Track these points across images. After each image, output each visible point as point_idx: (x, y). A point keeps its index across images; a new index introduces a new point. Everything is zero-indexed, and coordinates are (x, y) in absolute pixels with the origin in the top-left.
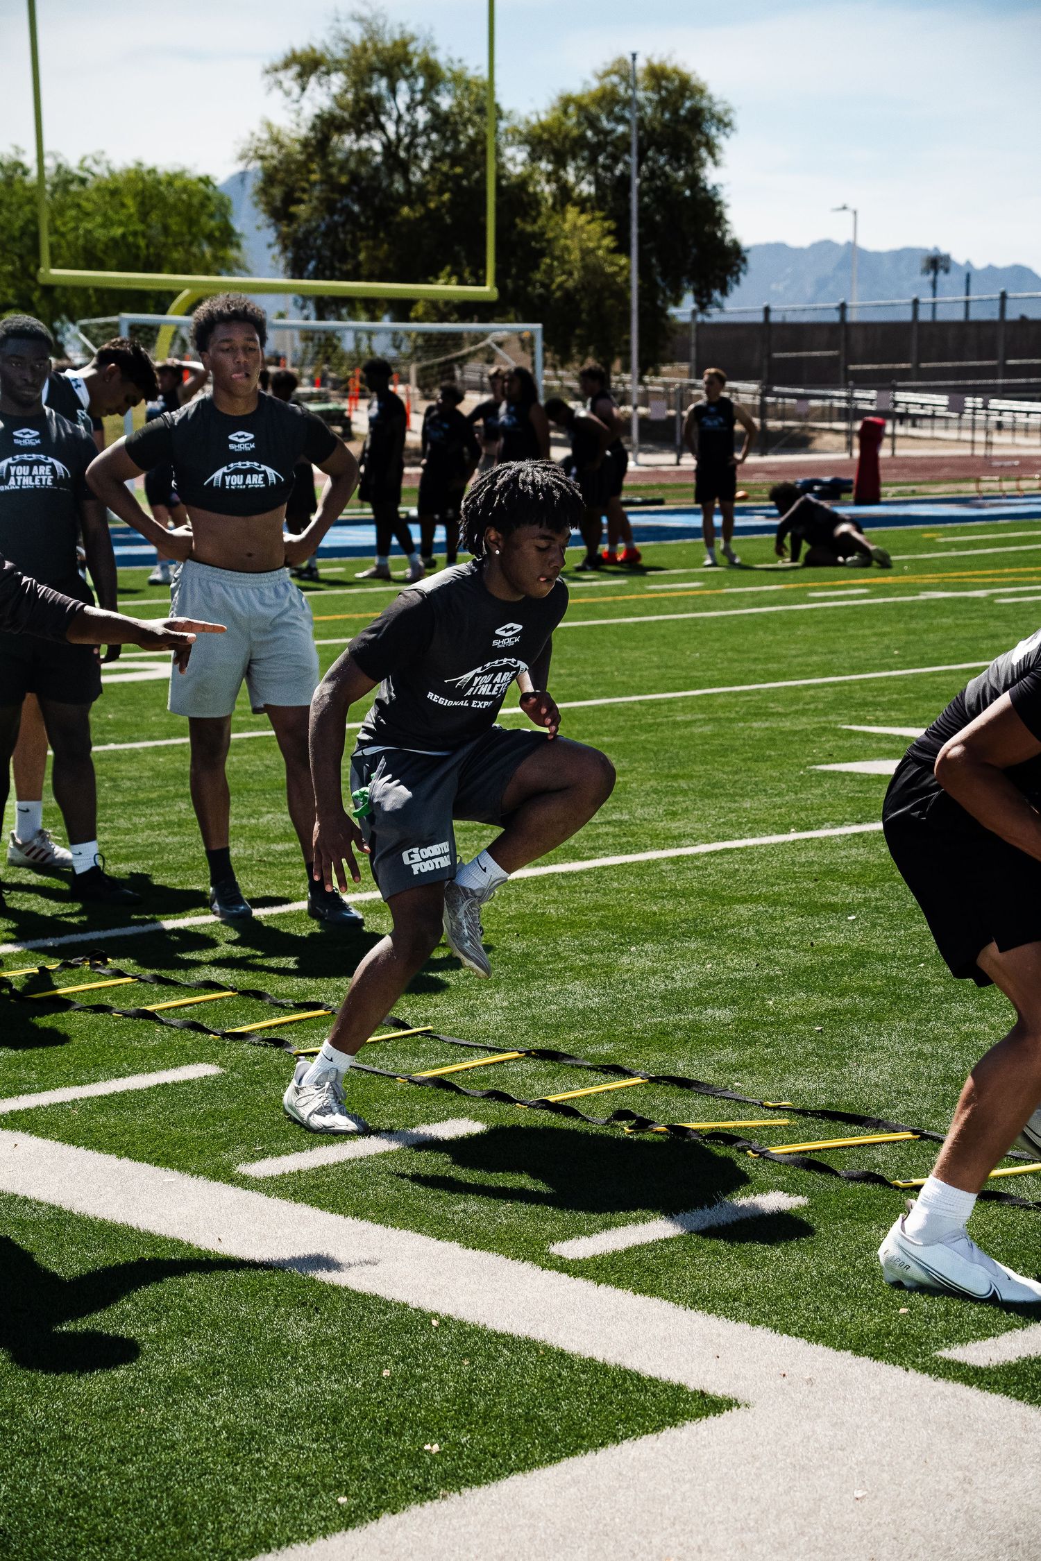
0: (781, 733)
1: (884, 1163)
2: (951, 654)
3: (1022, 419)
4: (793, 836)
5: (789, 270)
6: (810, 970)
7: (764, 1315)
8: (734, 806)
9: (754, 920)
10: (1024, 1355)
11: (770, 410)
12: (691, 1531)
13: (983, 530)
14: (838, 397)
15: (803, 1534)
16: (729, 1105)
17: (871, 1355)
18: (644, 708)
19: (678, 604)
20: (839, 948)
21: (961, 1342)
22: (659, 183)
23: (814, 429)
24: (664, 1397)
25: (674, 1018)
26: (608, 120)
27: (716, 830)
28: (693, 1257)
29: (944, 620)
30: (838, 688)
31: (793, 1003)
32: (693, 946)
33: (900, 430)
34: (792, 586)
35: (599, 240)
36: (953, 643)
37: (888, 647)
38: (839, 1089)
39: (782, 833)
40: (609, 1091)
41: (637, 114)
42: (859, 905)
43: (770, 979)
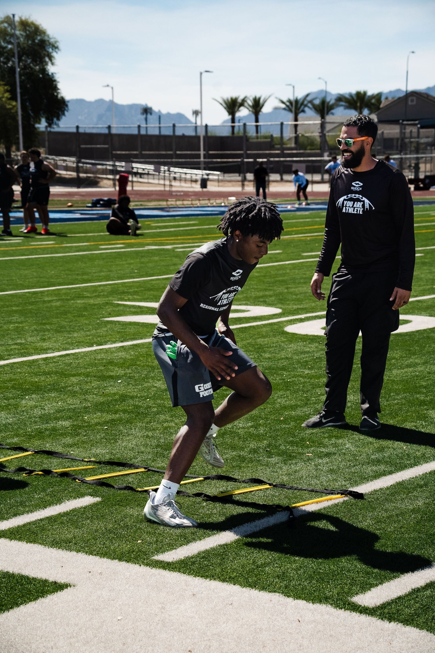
0: (89, 305)
1: (132, 481)
2: (158, 272)
3: (183, 176)
4: (95, 348)
5: (86, 111)
6: (102, 404)
7: (82, 548)
8: (70, 336)
9: (79, 384)
10: (187, 556)
11: (81, 169)
12: (49, 641)
13: (170, 221)
14: (109, 165)
15: (96, 637)
16: (68, 461)
17: (126, 561)
18: (30, 295)
19: (45, 250)
20: (115, 394)
21: (162, 552)
22: (28, 71)
23: (99, 178)
24: (39, 585)
25: (44, 426)
26: (4, 42)
27: (62, 346)
28: (52, 526)
29: (155, 258)
30: (113, 286)
31: (95, 418)
32: (53, 395)
33: (135, 179)
34: (92, 243)
35: (3, 94)
36: (159, 267)
37: (133, 269)
38: (114, 452)
39: (90, 347)
40: (17, 458)
41: (17, 41)
42: (123, 376)
43: (85, 408)
